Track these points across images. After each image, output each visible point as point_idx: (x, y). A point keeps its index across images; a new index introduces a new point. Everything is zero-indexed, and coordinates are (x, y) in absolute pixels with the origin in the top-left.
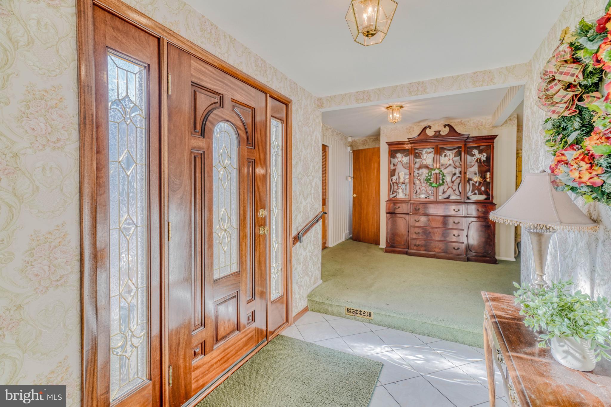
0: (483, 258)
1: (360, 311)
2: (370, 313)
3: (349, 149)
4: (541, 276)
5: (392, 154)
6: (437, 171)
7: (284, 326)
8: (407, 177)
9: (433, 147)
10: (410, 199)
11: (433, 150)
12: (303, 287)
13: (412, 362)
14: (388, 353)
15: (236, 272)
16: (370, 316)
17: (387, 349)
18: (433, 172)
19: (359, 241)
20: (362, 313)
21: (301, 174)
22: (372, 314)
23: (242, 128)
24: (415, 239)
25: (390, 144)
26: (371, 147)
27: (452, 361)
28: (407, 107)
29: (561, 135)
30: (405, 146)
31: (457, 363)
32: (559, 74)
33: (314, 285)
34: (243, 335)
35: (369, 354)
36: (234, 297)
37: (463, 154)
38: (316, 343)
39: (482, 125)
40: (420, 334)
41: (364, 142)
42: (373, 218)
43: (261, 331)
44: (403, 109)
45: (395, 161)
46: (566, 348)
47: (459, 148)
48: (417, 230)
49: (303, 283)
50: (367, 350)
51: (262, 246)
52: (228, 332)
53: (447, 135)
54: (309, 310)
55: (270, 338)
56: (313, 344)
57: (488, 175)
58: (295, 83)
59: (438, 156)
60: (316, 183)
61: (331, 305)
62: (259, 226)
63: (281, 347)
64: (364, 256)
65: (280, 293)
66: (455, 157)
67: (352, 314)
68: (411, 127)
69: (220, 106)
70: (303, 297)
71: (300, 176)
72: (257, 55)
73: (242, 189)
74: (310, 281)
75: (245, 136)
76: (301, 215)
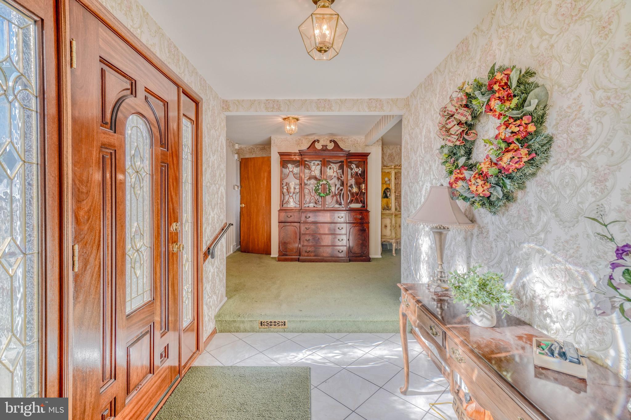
0: (361, 258)
1: (275, 322)
2: (285, 322)
3: (236, 156)
4: (441, 265)
5: (284, 164)
6: (324, 182)
7: (195, 355)
8: (298, 187)
9: (321, 159)
10: (300, 208)
11: (319, 163)
12: (211, 307)
13: (333, 359)
14: (310, 357)
15: (150, 301)
16: (285, 325)
17: (308, 353)
18: (321, 183)
19: (248, 252)
20: (276, 324)
21: (210, 183)
22: (286, 323)
23: (156, 125)
24: (307, 246)
25: (281, 154)
26: (258, 156)
27: (363, 349)
28: (302, 120)
29: (453, 159)
30: (293, 157)
31: (367, 350)
32: (457, 113)
33: (220, 303)
34: (157, 378)
35: (294, 362)
36: (147, 333)
37: (345, 167)
38: (237, 365)
39: (357, 143)
40: (331, 332)
41: (251, 151)
42: (263, 228)
43: (175, 367)
44: (298, 121)
45: (286, 171)
46: (482, 313)
47: (342, 162)
48: (308, 237)
49: (211, 304)
50: (291, 358)
51: (175, 266)
52: (141, 378)
53: (332, 150)
54: (218, 332)
55: (183, 372)
56: (235, 367)
57: (363, 186)
58: (204, 80)
59: (325, 168)
60: (222, 192)
61: (243, 322)
62: (173, 243)
63: (199, 380)
64: (260, 267)
65: (191, 318)
66: (339, 170)
67: (266, 327)
68: (300, 139)
69: (132, 94)
70: (212, 319)
71: (208, 184)
72: (170, 39)
73: (156, 199)
74: (217, 299)
75: (158, 134)
76: (210, 228)
